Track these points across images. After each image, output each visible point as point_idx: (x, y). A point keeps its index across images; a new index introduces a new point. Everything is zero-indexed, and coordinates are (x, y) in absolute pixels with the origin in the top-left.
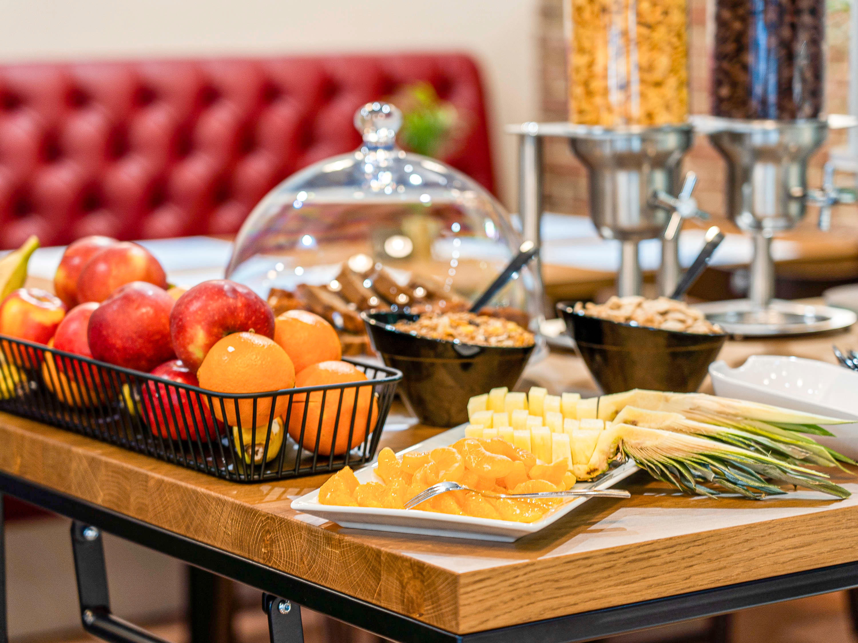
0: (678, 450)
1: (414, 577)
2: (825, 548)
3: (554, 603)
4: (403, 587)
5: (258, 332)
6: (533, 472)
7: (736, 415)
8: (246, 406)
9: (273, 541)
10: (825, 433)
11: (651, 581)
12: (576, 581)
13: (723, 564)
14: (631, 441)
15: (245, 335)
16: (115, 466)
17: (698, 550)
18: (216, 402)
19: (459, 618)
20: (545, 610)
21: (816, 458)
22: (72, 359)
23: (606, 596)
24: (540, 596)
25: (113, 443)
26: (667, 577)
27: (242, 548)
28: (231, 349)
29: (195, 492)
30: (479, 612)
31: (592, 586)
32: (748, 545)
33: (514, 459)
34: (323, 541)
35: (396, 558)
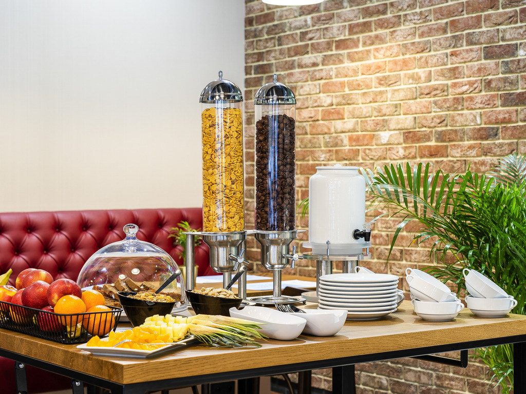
0: (207, 332)
1: (112, 368)
2: (251, 362)
3: (156, 376)
4: (109, 371)
5: (74, 295)
6: (157, 338)
7: (230, 322)
8: (68, 318)
9: (73, 361)
10: (260, 328)
11: (189, 370)
12: (164, 369)
13: (215, 366)
14: (192, 329)
15: (71, 296)
16: (28, 341)
17: (206, 361)
18: (59, 317)
19: (124, 379)
20: (153, 378)
21: (255, 336)
22: (17, 306)
23: (174, 375)
24: (151, 373)
25: (29, 334)
26: (195, 369)
27: (64, 364)
28: (64, 300)
29: (51, 347)
30: (130, 377)
31: (169, 371)
32: (224, 360)
33: (151, 333)
34: (87, 359)
35: (107, 362)
